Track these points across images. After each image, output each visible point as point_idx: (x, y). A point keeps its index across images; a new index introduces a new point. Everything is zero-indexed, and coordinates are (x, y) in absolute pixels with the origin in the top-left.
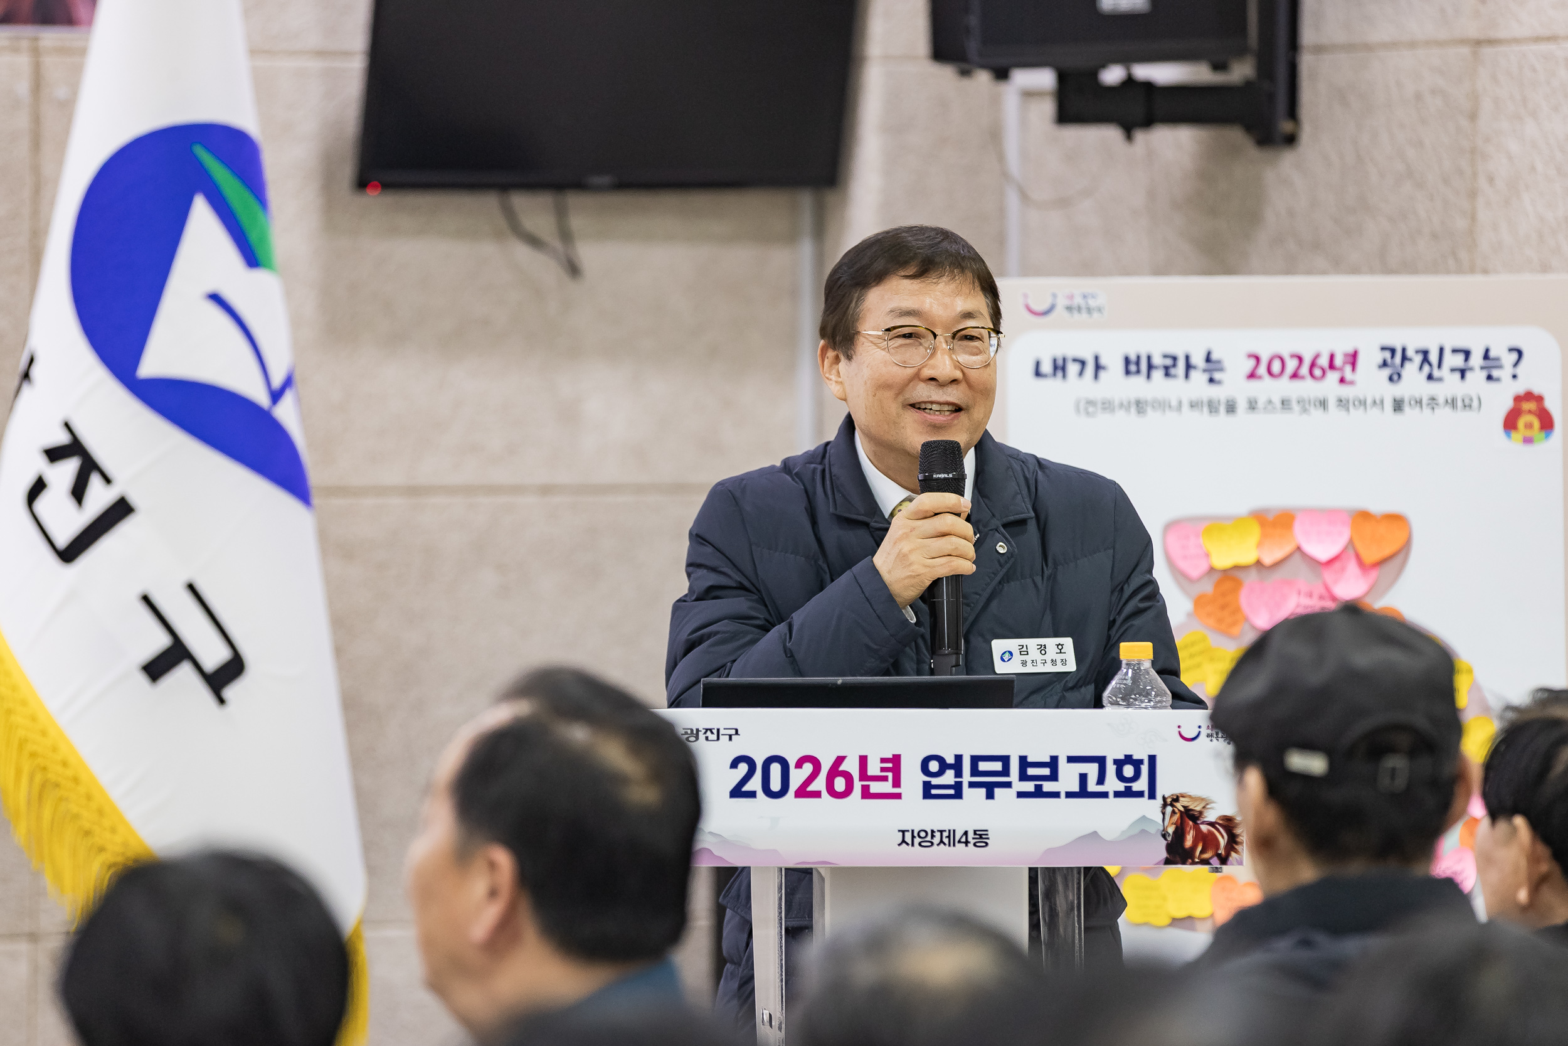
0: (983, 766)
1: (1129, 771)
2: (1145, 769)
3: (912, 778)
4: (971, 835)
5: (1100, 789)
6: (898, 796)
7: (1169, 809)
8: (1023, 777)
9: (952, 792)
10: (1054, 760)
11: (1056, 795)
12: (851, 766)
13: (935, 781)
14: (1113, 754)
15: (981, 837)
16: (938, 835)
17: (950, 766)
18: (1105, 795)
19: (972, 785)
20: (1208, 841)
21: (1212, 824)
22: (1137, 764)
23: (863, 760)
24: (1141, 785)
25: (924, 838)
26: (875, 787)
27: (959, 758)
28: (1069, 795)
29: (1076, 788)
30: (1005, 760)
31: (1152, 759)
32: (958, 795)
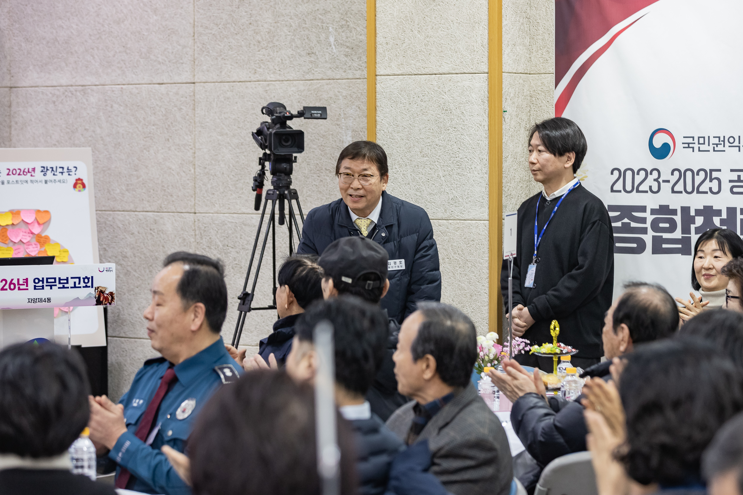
0: (49, 280)
1: (86, 281)
2: (90, 280)
3: (31, 284)
4: (46, 299)
5: (79, 286)
6: (27, 289)
7: (97, 290)
8: (60, 283)
9: (41, 288)
10: (67, 278)
11: (68, 288)
12: (15, 281)
13: (37, 285)
14: (82, 276)
15: (49, 300)
16: (38, 299)
17: (41, 281)
18: (80, 287)
19: (46, 286)
20: (106, 299)
21: (107, 294)
22: (88, 279)
23: (18, 280)
24: (89, 284)
25: (34, 301)
26: (22, 287)
27: (43, 278)
28: (71, 288)
29: (73, 286)
30: (55, 279)
31: (92, 277)
32: (43, 288)
